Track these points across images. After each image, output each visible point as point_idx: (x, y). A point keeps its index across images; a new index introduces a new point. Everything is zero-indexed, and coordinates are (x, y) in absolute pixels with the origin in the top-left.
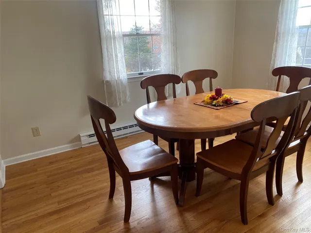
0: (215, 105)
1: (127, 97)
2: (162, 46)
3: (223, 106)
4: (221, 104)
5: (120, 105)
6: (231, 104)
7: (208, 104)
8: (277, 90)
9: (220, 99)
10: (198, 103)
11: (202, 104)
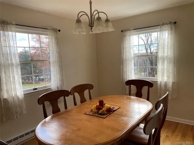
0: (100, 114)
1: (24, 110)
2: (52, 69)
3: (107, 114)
4: (106, 113)
5: (17, 117)
6: (111, 111)
7: (95, 113)
8: (130, 95)
9: (104, 109)
10: (88, 113)
11: (91, 114)
